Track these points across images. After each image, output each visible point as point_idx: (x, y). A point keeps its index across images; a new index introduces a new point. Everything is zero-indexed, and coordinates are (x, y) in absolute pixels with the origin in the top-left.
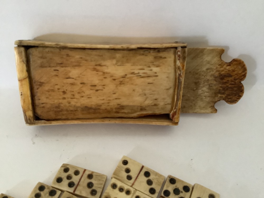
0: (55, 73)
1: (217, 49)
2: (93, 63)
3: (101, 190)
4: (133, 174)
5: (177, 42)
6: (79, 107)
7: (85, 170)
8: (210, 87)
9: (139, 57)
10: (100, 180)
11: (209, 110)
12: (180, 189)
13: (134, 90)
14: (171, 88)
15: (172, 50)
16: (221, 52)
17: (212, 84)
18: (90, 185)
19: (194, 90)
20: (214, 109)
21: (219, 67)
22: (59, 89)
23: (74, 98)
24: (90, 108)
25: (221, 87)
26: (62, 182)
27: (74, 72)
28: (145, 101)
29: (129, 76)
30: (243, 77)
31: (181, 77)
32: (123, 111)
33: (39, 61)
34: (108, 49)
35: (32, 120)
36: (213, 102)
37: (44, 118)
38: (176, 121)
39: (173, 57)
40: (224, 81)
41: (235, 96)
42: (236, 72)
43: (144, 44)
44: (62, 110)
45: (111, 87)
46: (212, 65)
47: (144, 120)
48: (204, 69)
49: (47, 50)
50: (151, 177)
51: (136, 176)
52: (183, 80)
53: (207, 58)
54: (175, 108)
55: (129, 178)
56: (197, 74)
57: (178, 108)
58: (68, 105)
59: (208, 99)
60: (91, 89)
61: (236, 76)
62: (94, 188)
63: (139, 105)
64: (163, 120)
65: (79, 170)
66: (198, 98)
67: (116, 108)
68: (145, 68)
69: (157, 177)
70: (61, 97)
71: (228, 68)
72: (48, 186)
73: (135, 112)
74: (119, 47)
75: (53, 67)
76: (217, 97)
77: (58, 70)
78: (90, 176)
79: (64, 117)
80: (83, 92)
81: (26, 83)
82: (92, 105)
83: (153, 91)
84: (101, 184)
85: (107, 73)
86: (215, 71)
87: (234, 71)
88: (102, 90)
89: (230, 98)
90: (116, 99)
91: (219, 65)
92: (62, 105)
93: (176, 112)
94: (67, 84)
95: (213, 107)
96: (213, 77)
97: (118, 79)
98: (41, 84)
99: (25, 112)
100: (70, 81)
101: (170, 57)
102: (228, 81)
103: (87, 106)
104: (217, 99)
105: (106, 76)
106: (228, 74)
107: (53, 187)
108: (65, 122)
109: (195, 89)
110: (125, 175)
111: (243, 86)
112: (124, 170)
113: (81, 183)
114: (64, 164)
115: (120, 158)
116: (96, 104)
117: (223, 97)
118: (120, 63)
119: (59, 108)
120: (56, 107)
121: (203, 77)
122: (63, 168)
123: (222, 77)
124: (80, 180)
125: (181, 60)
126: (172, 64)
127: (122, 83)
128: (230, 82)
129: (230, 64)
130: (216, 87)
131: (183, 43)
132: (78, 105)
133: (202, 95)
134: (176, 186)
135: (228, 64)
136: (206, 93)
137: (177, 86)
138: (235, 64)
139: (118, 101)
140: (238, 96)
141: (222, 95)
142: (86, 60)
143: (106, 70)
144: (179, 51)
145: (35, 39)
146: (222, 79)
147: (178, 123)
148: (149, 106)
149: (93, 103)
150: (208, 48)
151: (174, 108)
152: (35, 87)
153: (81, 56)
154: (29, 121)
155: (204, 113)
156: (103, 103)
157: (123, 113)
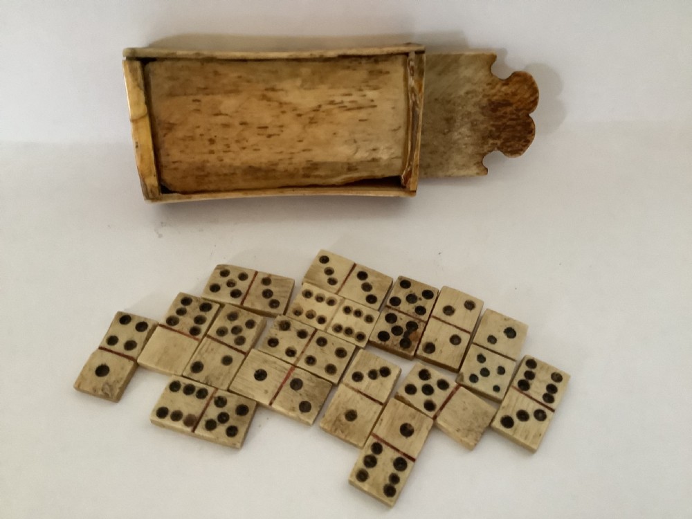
0: (194, 106)
1: (483, 54)
2: (262, 86)
3: (287, 300)
4: (339, 275)
5: (408, 44)
6: (238, 168)
7: (256, 273)
8: (474, 126)
9: (341, 73)
10: (282, 286)
11: (474, 170)
12: (417, 295)
13: (335, 134)
14: (400, 127)
15: (400, 59)
16: (490, 60)
17: (476, 120)
18: (267, 294)
19: (444, 134)
20: (482, 168)
21: (488, 87)
22: (201, 135)
23: (229, 151)
24: (258, 170)
25: (493, 126)
26: (220, 291)
27: (229, 104)
28: (355, 153)
29: (325, 107)
30: (531, 105)
31: (418, 107)
32: (317, 173)
33: (167, 86)
34: (288, 60)
35: (157, 191)
36: (480, 154)
37: (177, 190)
38: (411, 189)
39: (401, 70)
40: (499, 114)
41: (520, 140)
42: (518, 97)
43: (351, 48)
44: (207, 175)
45: (294, 128)
46: (475, 84)
47: (355, 188)
48: (462, 92)
49: (180, 64)
50: (369, 280)
51: (344, 278)
52: (420, 112)
53: (466, 72)
54: (409, 164)
55: (332, 282)
56: (449, 102)
57: (414, 163)
58: (218, 164)
59: (470, 150)
60: (259, 134)
61: (519, 103)
62: (273, 298)
63: (345, 160)
64: (388, 189)
65: (247, 272)
66: (451, 148)
67: (303, 168)
68: (353, 91)
69: (379, 279)
70: (206, 150)
71: (504, 89)
72: (196, 298)
73: (339, 174)
74: (306, 54)
75: (192, 94)
76: (487, 144)
77: (199, 101)
78: (266, 281)
79: (212, 187)
80: (244, 139)
81: (146, 124)
82: (261, 163)
83: (369, 135)
84: (286, 292)
85: (286, 104)
86: (481, 97)
87: (514, 94)
88: (279, 135)
89: (511, 146)
90: (304, 151)
91: (489, 84)
92: (209, 165)
93: (411, 171)
94: (217, 124)
95: (480, 164)
96: (478, 107)
97: (307, 113)
98: (171, 127)
99: (143, 178)
100: (220, 119)
101: (397, 71)
102: (505, 113)
103: (253, 165)
104: (486, 148)
105: (285, 108)
106: (504, 100)
107: (205, 299)
108: (214, 195)
109: (446, 131)
110: (325, 278)
111: (532, 122)
112: (323, 270)
113: (251, 291)
114: (218, 266)
115: (315, 254)
116: (269, 162)
117: (497, 144)
118: (309, 84)
119: (203, 171)
120: (199, 169)
121: (460, 108)
122: (219, 271)
123: (494, 107)
124: (250, 286)
125: (416, 76)
126: (401, 84)
127: (313, 121)
128: (510, 116)
129: (507, 82)
130: (485, 126)
131: (419, 45)
132: (237, 163)
133: (460, 141)
134: (411, 291)
135: (504, 82)
136: (466, 139)
137: (411, 123)
138: (517, 82)
139: (308, 156)
140: (524, 142)
141: (496, 141)
142: (249, 81)
143: (285, 99)
144: (412, 60)
145: (151, 46)
146: (494, 110)
147: (415, 191)
148: (362, 162)
149: (264, 160)
150: (467, 53)
151: (407, 164)
152: (161, 133)
153: (239, 74)
154: (151, 195)
155: (464, 176)
156: (281, 160)
157: (316, 177)
